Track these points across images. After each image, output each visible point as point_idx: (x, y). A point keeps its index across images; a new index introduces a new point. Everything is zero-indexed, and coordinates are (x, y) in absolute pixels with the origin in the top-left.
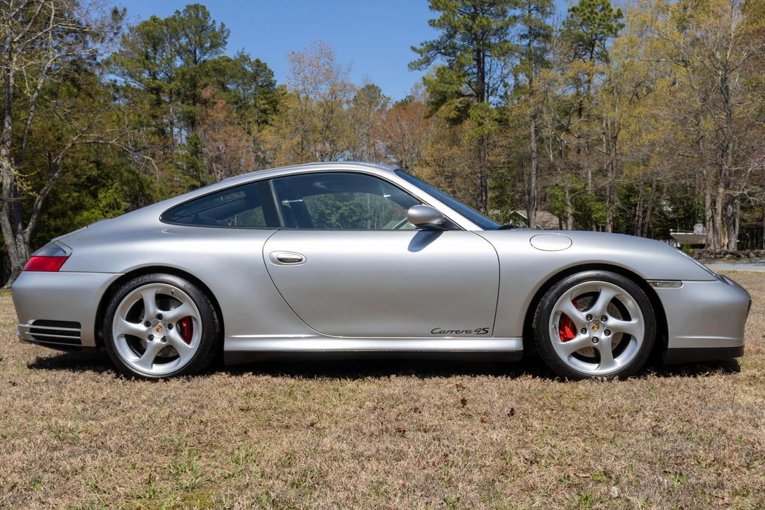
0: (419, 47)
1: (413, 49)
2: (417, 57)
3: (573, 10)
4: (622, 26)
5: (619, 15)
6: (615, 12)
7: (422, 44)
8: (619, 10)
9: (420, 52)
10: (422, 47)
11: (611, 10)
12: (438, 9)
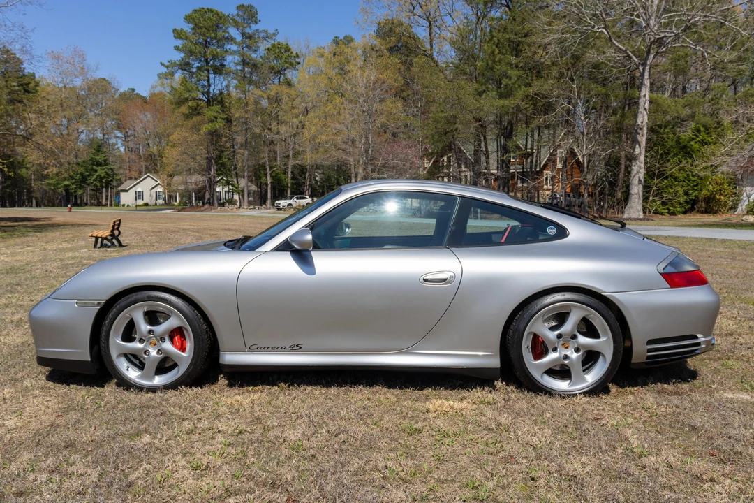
0: (167, 64)
1: (162, 64)
2: (164, 70)
3: (268, 49)
4: (299, 63)
5: (297, 56)
6: (294, 54)
7: (169, 62)
8: (297, 53)
9: (167, 67)
10: (169, 64)
11: (292, 53)
12: (181, 38)
